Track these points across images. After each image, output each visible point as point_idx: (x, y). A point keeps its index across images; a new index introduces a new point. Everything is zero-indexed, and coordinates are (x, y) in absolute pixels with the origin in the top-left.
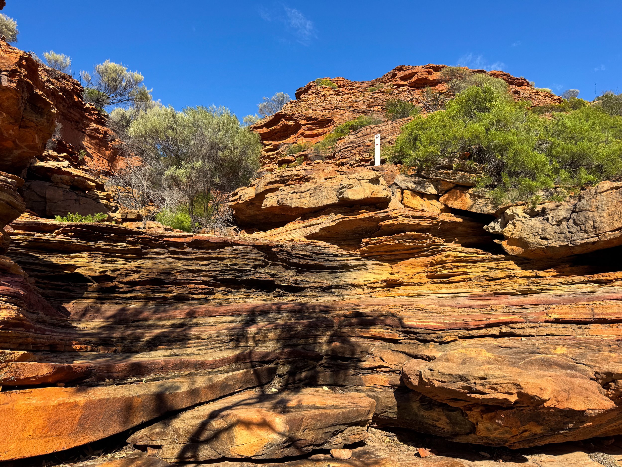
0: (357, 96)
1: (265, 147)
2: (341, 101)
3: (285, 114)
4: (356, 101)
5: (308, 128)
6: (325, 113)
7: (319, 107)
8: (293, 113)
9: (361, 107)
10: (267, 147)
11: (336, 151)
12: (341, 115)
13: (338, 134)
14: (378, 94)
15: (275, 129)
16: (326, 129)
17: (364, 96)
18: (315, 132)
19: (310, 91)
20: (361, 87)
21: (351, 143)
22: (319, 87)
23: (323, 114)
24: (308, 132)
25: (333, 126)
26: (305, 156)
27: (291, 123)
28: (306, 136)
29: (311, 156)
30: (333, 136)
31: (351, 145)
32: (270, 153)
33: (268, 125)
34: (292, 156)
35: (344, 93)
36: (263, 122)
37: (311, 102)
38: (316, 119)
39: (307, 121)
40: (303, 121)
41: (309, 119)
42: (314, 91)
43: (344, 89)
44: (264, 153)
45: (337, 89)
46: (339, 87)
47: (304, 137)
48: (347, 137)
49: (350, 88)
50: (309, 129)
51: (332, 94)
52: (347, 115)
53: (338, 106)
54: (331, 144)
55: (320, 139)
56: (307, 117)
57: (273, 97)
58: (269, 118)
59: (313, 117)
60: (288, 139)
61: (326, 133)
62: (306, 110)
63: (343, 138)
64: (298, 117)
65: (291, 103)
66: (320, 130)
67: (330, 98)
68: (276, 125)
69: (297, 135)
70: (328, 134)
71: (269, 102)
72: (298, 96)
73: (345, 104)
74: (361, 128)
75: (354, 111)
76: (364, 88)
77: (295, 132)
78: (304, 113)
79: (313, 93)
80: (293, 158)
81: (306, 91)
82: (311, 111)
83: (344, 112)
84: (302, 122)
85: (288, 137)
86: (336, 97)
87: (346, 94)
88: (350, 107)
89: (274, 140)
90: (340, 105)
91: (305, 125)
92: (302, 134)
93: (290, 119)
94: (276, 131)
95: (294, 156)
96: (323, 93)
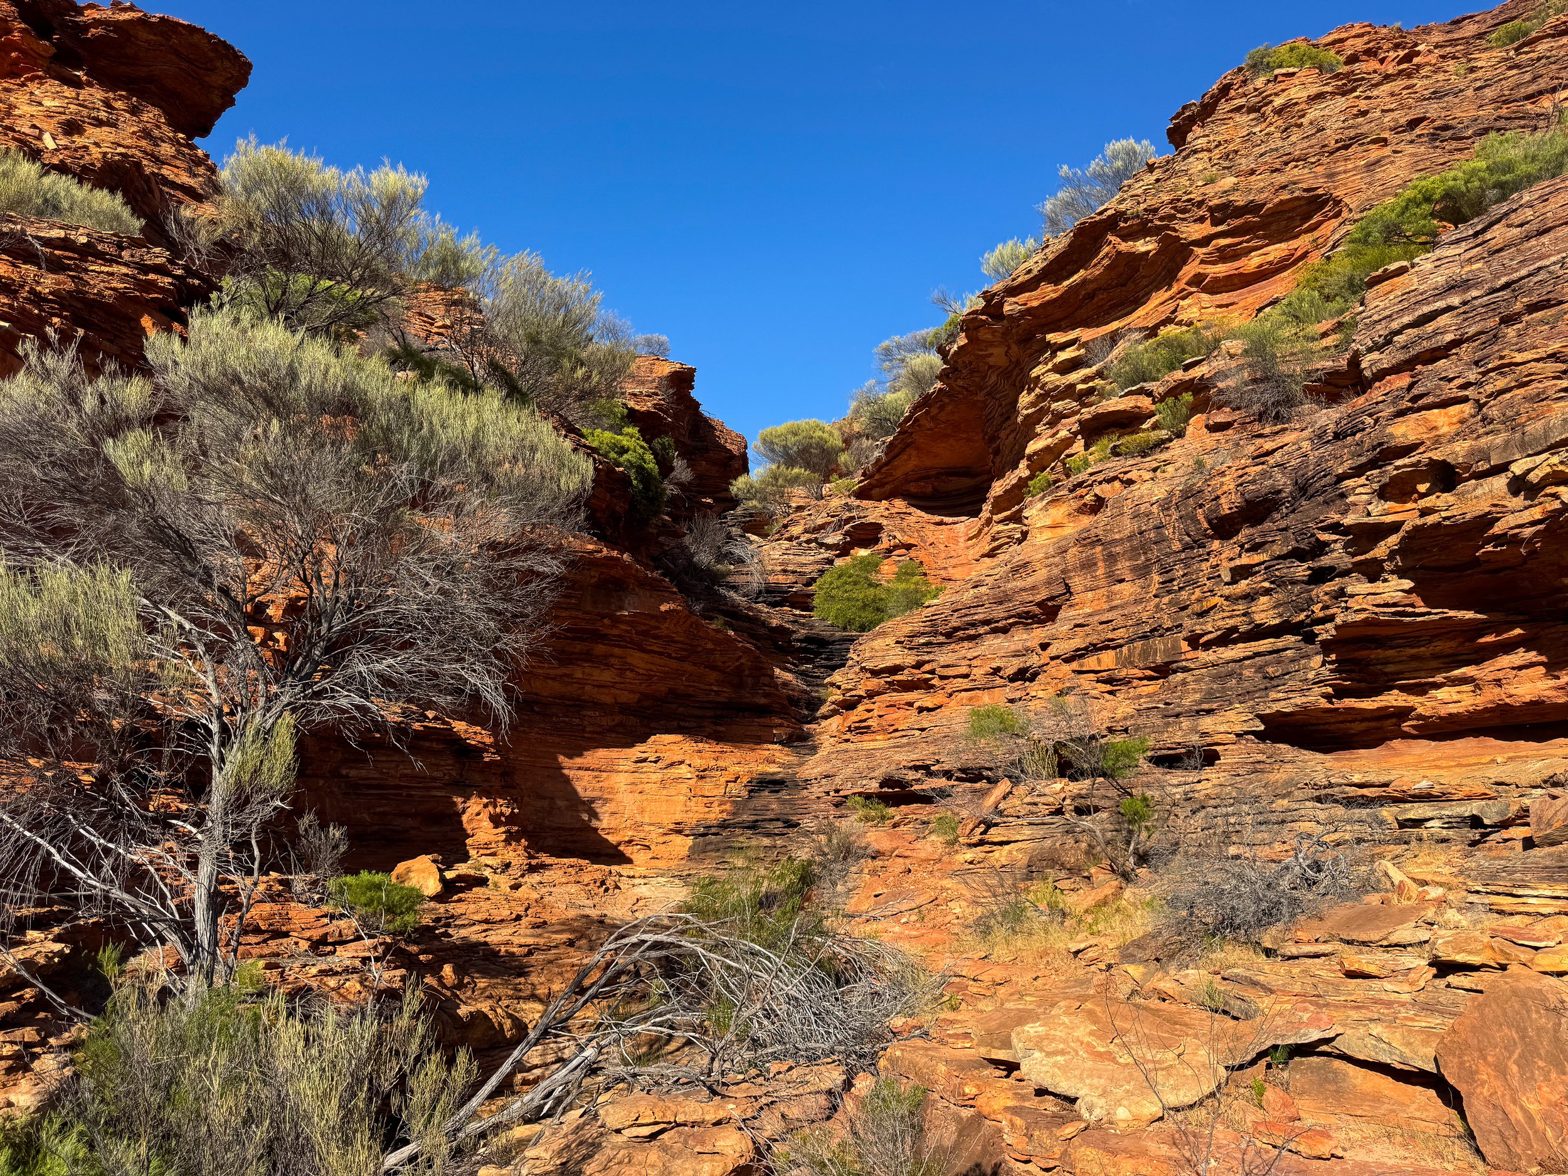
0: (1441, 76)
1: (1054, 355)
2: (1364, 113)
3: (1120, 215)
4: (1437, 95)
5: (1220, 250)
6: (1292, 173)
7: (1266, 158)
8: (1152, 202)
9: (1463, 112)
10: (1062, 356)
11: (1361, 341)
12: (1372, 166)
13: (1372, 253)
14: (1542, 47)
15: (1084, 282)
16: (1303, 242)
17: (1472, 70)
18: (1252, 262)
19: (1224, 106)
20: (1453, 42)
21: (1451, 288)
22: (1260, 82)
23: (1280, 179)
24: (1221, 270)
25: (1335, 223)
26: (1199, 387)
27: (1145, 246)
28: (1216, 287)
29: (1231, 382)
30: (1342, 267)
31: (1455, 300)
32: (1074, 377)
33: (1054, 271)
34: (1141, 392)
35: (1377, 78)
36: (1037, 263)
37: (1231, 147)
38: (1252, 208)
39: (1215, 223)
40: (1197, 226)
41: (1222, 212)
42: (1243, 101)
43: (1373, 64)
44: (1053, 379)
45: (1345, 69)
46: (1353, 59)
47: (1205, 290)
48: (1425, 262)
49: (1402, 53)
50: (1225, 255)
51: (1319, 96)
52: (1402, 161)
53: (1352, 133)
54: (1334, 306)
55: (1279, 286)
56: (1211, 210)
57: (1094, 166)
58: (1059, 244)
59: (1239, 199)
60: (1141, 312)
61: (1305, 255)
62: (1211, 181)
63: (1402, 271)
64: (1172, 217)
65: (1151, 168)
66: (1276, 251)
67: (1314, 113)
68: (1084, 265)
69: (1175, 289)
70: (1315, 259)
71: (1078, 187)
72: (1178, 136)
73: (1381, 122)
74: (1503, 198)
75: (1433, 137)
76: (1466, 41)
77: (1169, 278)
78: (1196, 196)
79: (1238, 109)
80: (1145, 402)
81: (1207, 110)
82: (1229, 181)
83: (1387, 151)
84: (1192, 231)
85: (1138, 302)
86: (1341, 102)
87: (1387, 78)
88: (1413, 124)
89: (1087, 324)
90: (1365, 129)
91: (1205, 242)
92: (1197, 280)
93: (1142, 230)
94: (1091, 287)
95: (1149, 394)
96: (1278, 102)
